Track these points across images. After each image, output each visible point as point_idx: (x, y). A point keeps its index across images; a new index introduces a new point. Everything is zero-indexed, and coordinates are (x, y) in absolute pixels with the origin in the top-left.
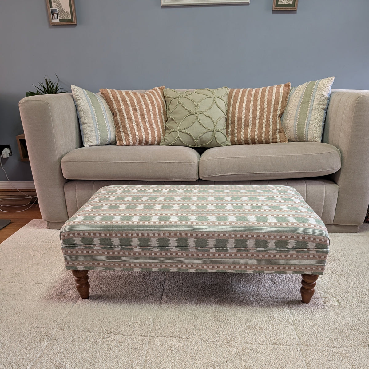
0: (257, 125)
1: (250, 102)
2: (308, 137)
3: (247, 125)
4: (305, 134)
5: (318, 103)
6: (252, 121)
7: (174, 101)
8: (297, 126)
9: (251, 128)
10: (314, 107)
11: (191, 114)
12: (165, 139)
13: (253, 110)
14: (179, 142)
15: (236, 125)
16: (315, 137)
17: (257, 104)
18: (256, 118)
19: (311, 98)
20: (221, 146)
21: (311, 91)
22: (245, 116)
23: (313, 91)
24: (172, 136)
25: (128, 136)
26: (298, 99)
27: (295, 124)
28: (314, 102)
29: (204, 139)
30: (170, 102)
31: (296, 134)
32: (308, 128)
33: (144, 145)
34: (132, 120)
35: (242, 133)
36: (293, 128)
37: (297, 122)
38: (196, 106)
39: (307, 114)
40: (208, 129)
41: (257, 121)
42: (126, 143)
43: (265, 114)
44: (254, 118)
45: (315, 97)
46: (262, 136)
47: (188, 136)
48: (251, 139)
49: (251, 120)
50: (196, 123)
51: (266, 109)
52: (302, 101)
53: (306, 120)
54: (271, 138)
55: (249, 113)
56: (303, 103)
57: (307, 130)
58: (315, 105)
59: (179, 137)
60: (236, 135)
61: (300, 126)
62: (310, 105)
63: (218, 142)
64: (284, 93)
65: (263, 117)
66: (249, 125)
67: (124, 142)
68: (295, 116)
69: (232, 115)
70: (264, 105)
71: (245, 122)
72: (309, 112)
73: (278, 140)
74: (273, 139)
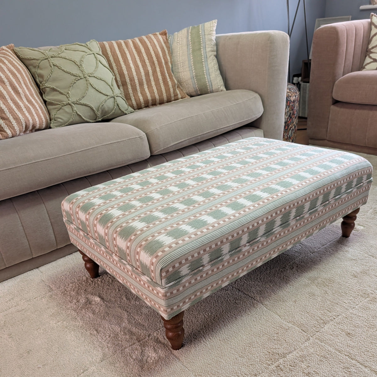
0: (153, 83)
1: (135, 57)
2: (212, 87)
3: (141, 84)
4: (208, 84)
5: (210, 49)
6: (146, 78)
7: (44, 63)
8: (195, 78)
9: (148, 87)
10: (207, 55)
11: (79, 78)
12: (57, 118)
13: (143, 66)
14: (77, 119)
15: (129, 87)
16: (219, 87)
17: (144, 58)
18: (149, 74)
19: (202, 45)
20: (126, 114)
21: (199, 36)
22: (136, 74)
23: (201, 36)
24: (66, 112)
25: (10, 122)
26: (185, 48)
27: (192, 75)
28: (207, 49)
29: (106, 109)
30: (38, 66)
31: (197, 86)
32: (210, 78)
33: (30, 133)
34: (5, 97)
35: (140, 94)
36: (191, 80)
37: (194, 74)
38: (79, 66)
39: (203, 63)
40: (107, 95)
41: (152, 78)
42: (12, 133)
43: (158, 69)
44: (147, 74)
45: (205, 43)
46: (163, 95)
47: (87, 108)
48: (152, 100)
49: (144, 78)
50: (91, 90)
51: (156, 62)
52: (191, 50)
53: (205, 69)
54: (172, 95)
55: (139, 69)
56: (194, 51)
57: (209, 80)
58: (208, 52)
59: (76, 113)
60: (133, 98)
61: (199, 77)
62: (203, 52)
63: (122, 109)
64: (165, 43)
65: (157, 72)
66: (143, 85)
67: (9, 132)
68: (189, 67)
69: (119, 75)
70: (152, 58)
71: (138, 81)
72: (205, 61)
73: (180, 96)
74: (175, 96)
